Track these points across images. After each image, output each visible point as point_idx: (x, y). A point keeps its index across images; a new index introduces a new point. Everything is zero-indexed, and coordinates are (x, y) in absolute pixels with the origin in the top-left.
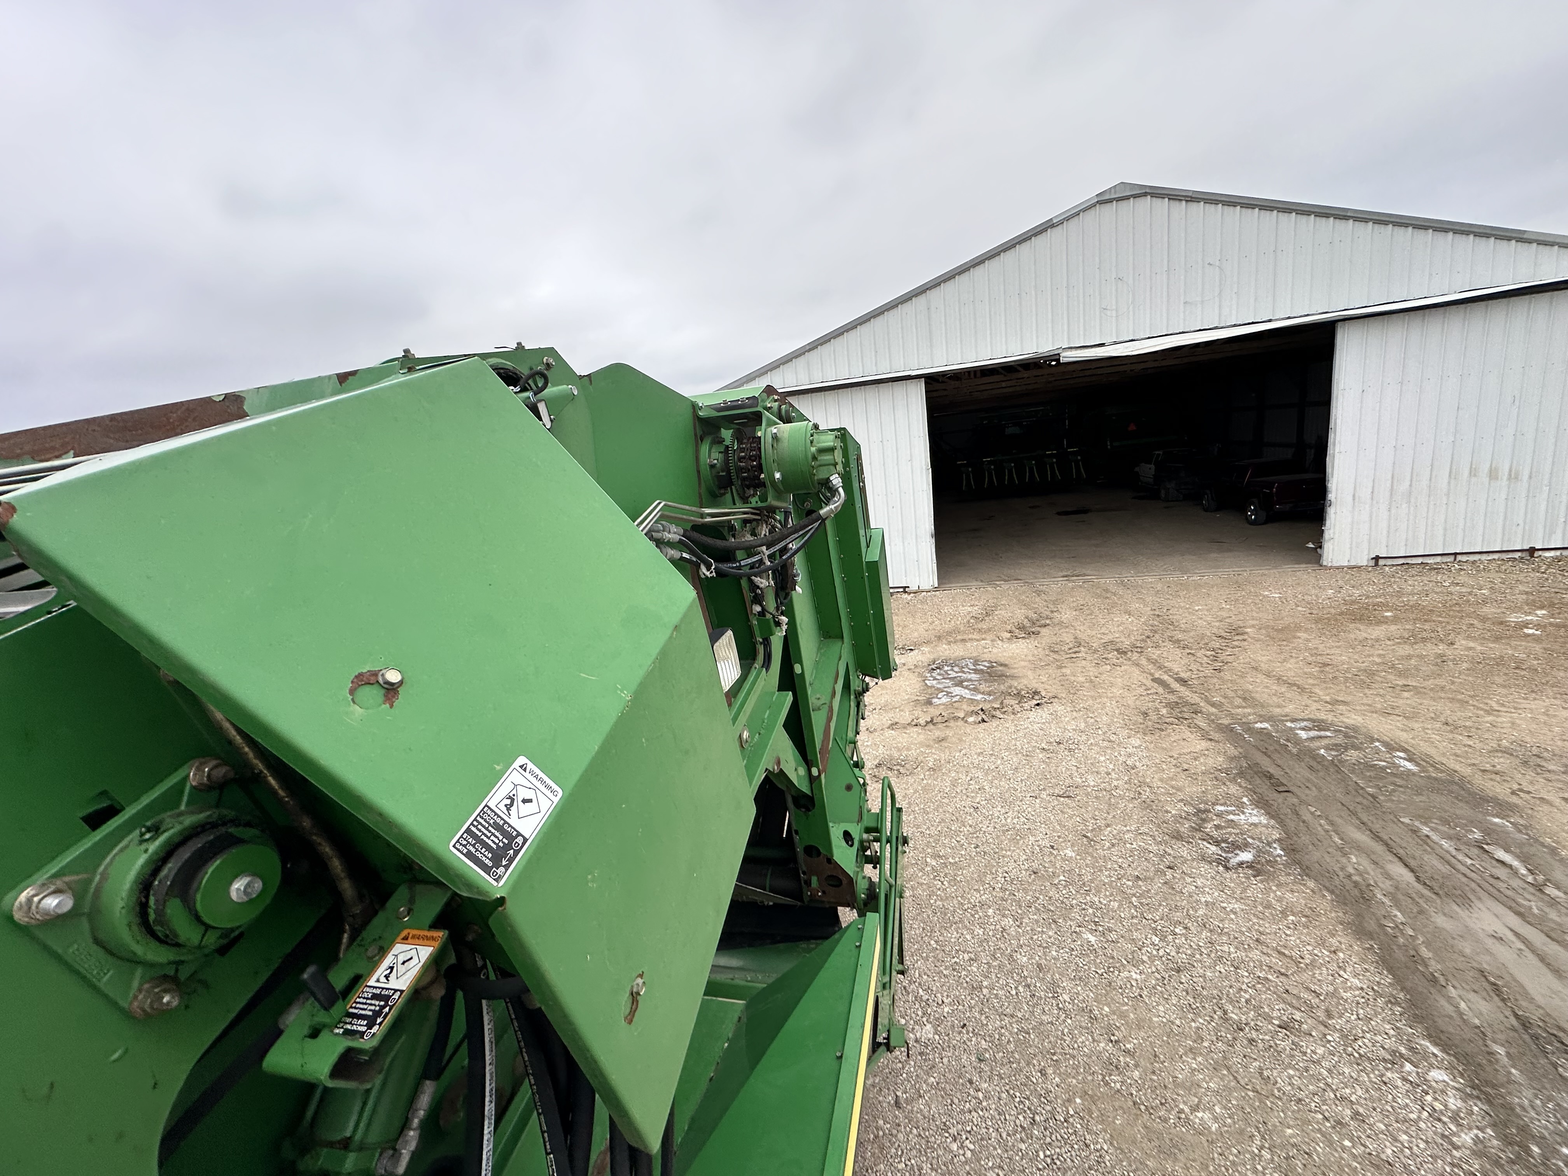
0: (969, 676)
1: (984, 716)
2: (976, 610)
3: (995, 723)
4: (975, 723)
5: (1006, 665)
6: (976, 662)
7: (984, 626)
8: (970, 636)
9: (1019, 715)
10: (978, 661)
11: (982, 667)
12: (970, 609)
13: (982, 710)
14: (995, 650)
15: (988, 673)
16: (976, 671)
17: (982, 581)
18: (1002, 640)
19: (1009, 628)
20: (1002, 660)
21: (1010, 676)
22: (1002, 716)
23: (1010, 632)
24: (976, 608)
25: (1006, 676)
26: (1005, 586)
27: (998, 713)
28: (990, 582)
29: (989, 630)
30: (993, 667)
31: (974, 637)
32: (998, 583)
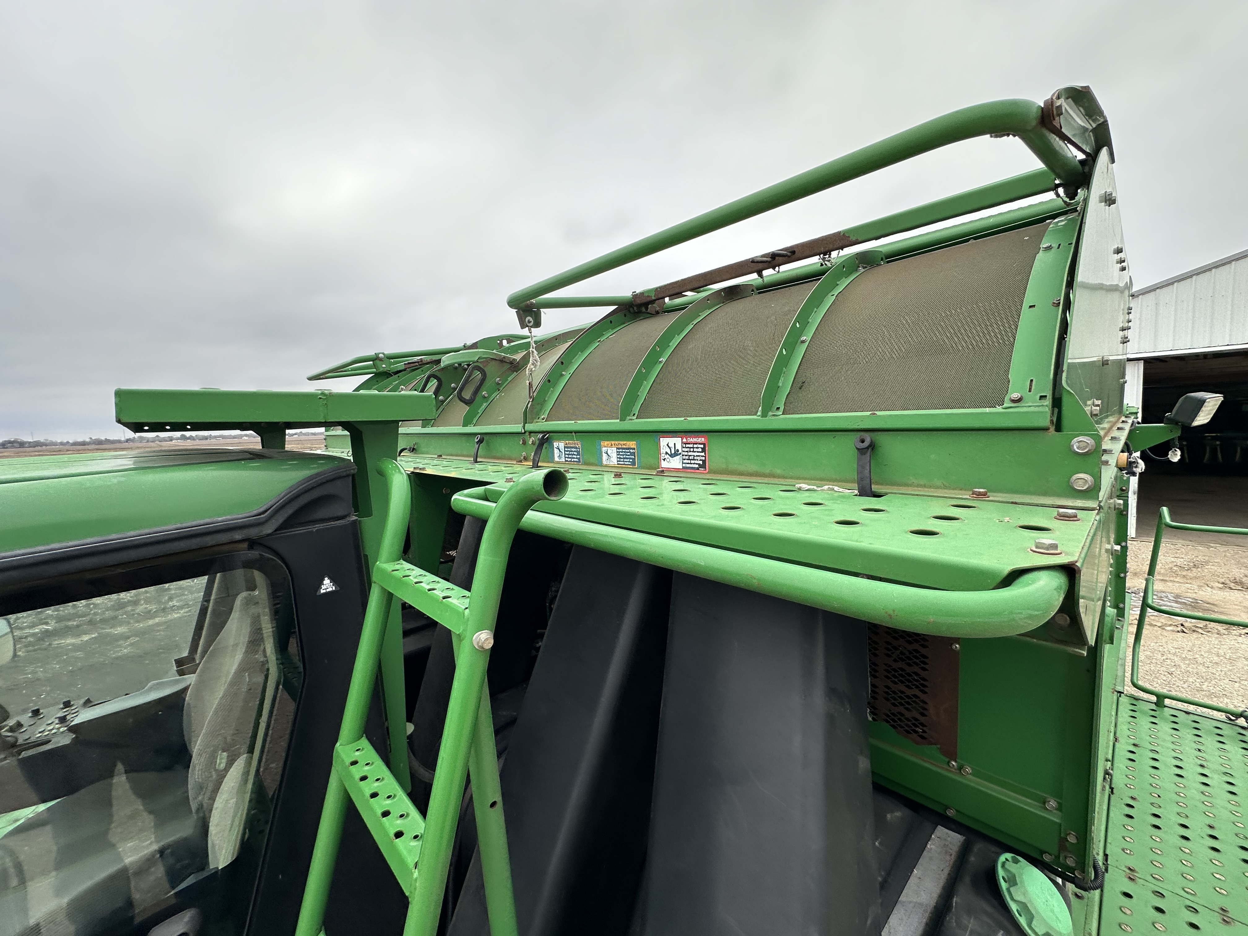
0: (1169, 604)
1: (1184, 629)
2: (1179, 562)
3: (1195, 635)
4: (1173, 631)
5: (1213, 605)
6: (1177, 596)
7: (1189, 574)
8: (1172, 579)
9: (1224, 636)
10: (1180, 596)
11: (1183, 601)
12: (1173, 559)
13: (1182, 625)
14: (1201, 592)
15: (1190, 605)
16: (1177, 602)
17: (1191, 541)
18: (1212, 588)
19: (1223, 580)
20: (1210, 601)
21: (1217, 612)
22: (1203, 633)
23: (1223, 583)
24: (1182, 560)
25: (1214, 611)
26: (1222, 549)
27: (1200, 630)
28: (1200, 544)
29: (1196, 578)
30: (1197, 603)
31: (1176, 580)
32: (1212, 545)
